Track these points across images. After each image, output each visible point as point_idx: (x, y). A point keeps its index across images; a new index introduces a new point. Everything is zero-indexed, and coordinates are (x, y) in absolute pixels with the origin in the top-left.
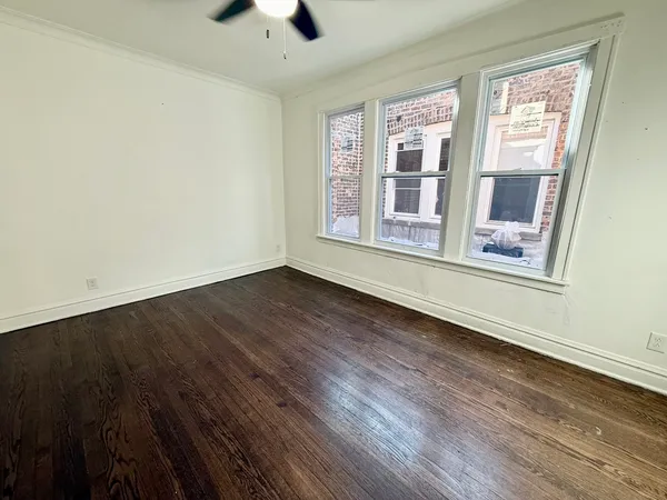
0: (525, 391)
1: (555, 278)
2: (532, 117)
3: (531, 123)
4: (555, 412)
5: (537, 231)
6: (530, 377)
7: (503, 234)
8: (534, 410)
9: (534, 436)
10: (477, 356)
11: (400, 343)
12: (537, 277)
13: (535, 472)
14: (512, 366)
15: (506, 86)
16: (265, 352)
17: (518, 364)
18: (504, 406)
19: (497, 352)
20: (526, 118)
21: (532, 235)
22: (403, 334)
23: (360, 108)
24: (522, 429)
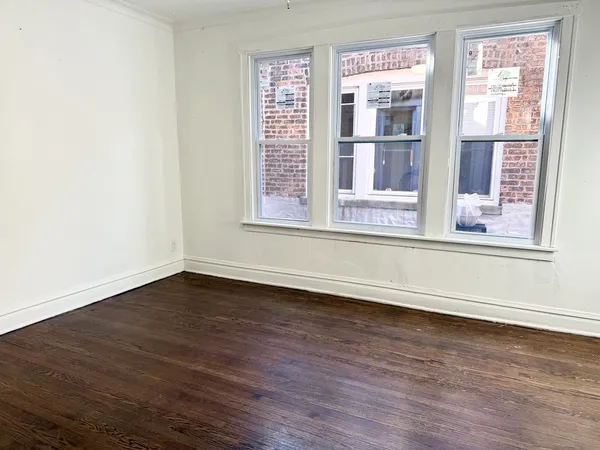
0: (537, 360)
1: (544, 246)
2: (508, 82)
3: (508, 88)
4: (568, 372)
5: (495, 203)
6: (537, 349)
7: (464, 209)
8: (552, 373)
9: (561, 392)
10: (481, 339)
11: (398, 339)
12: (525, 247)
13: (573, 415)
14: (518, 343)
15: (480, 47)
16: (249, 372)
17: (522, 341)
18: (526, 375)
19: (497, 333)
20: (503, 83)
21: (492, 209)
22: (396, 331)
23: (308, 52)
24: (550, 390)
